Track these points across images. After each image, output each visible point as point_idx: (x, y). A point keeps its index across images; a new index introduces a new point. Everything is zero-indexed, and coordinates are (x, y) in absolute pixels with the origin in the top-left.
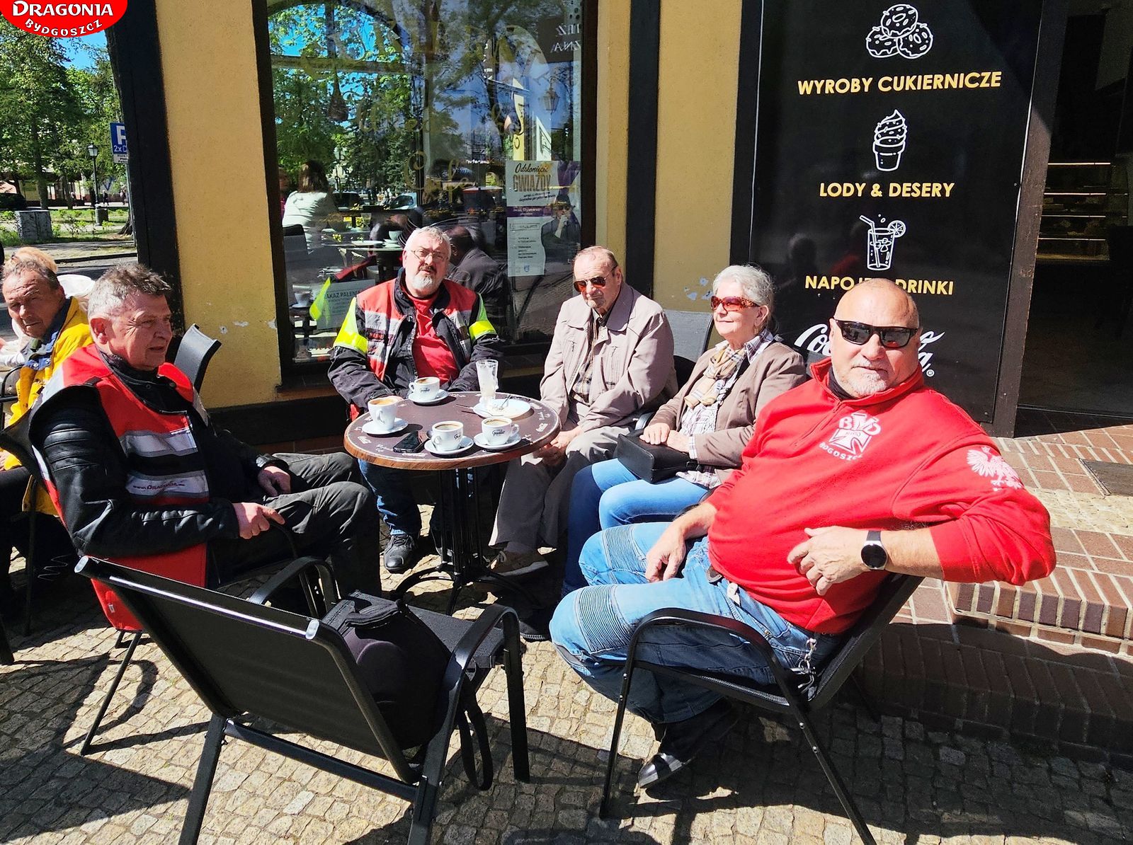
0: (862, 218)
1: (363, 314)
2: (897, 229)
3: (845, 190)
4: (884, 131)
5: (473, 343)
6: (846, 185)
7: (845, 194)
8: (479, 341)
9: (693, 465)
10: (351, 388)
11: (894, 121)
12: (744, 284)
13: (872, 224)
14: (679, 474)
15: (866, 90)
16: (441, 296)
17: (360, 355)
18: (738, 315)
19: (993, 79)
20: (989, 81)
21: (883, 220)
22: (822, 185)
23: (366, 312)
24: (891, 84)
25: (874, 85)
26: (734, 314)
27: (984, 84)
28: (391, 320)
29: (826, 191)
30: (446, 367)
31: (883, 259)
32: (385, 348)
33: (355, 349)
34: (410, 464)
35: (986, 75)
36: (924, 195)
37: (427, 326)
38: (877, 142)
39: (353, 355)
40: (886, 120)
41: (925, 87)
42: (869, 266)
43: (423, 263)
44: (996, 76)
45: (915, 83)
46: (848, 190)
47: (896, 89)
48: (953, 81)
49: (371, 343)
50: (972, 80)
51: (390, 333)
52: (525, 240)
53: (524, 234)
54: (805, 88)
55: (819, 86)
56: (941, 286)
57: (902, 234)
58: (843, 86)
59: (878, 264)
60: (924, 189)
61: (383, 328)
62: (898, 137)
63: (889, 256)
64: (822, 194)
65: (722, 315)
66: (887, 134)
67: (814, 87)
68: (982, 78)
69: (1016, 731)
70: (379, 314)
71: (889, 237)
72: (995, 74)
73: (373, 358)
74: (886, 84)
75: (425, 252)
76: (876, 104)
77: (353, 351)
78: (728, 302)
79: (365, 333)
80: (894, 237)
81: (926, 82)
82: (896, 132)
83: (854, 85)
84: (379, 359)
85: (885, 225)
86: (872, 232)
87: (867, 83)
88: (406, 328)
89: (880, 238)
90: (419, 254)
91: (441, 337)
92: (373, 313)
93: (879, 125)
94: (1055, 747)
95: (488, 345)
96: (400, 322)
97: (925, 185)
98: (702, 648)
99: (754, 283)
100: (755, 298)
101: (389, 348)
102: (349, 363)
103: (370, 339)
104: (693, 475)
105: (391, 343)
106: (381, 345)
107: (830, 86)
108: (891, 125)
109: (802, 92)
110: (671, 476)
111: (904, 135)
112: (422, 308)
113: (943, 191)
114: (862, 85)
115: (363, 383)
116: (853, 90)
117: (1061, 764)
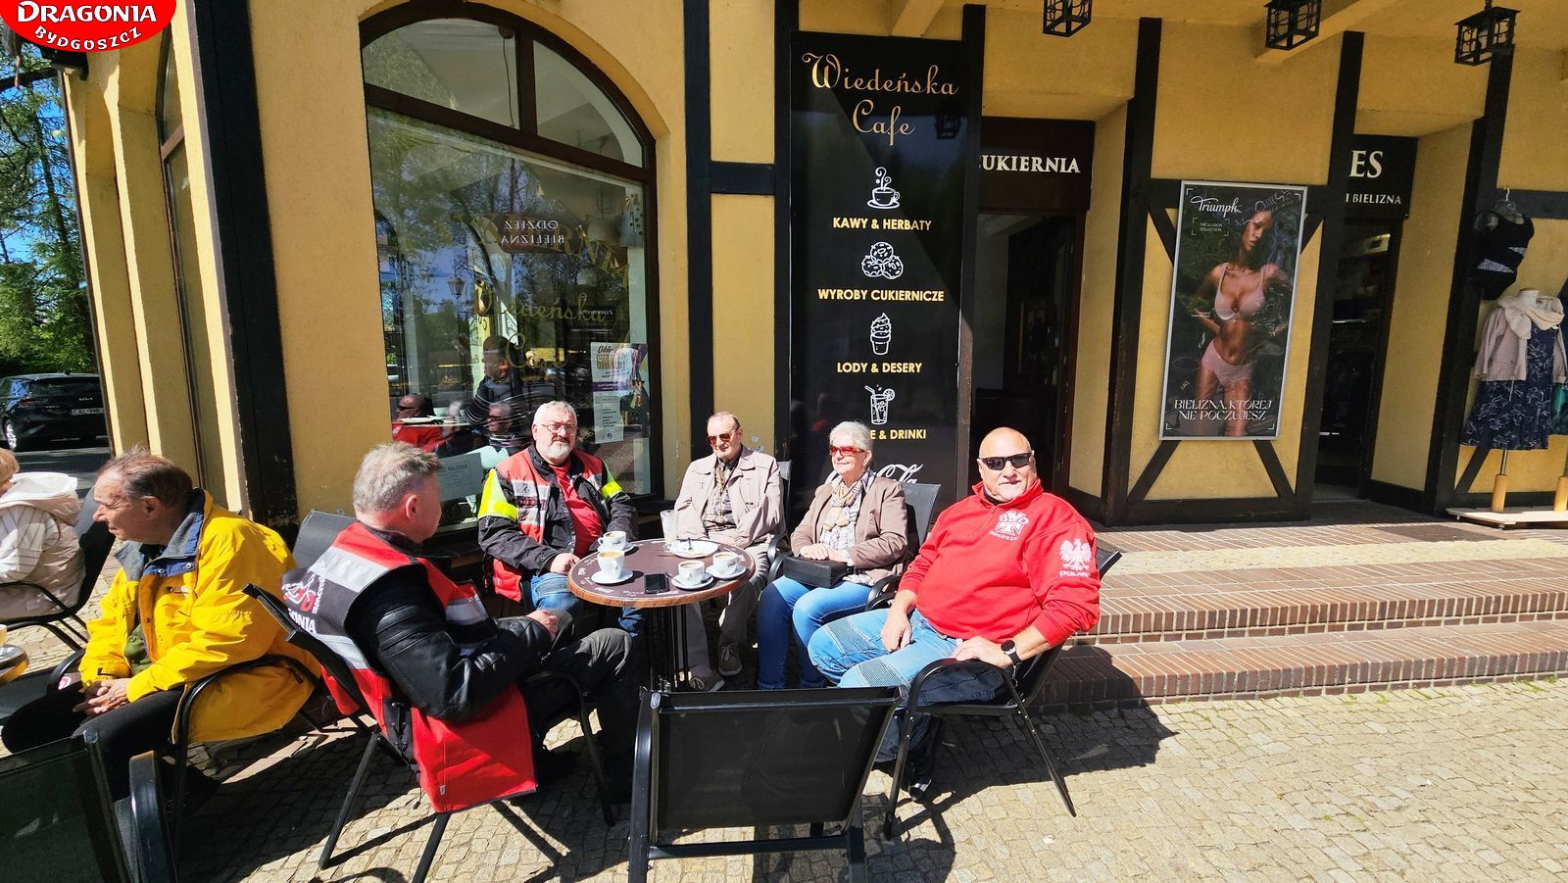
0: (867, 387)
1: (509, 483)
2: (889, 395)
3: (855, 367)
4: (878, 326)
5: (609, 502)
6: (854, 364)
7: (854, 371)
8: (613, 500)
9: (851, 571)
10: (515, 554)
11: (883, 321)
12: (854, 436)
13: (873, 391)
14: (845, 578)
15: (864, 298)
16: (574, 464)
17: (512, 522)
18: (851, 459)
19: (939, 296)
20: (937, 297)
21: (880, 389)
22: (839, 364)
23: (513, 482)
24: (879, 295)
25: (869, 295)
26: (849, 458)
27: (934, 299)
28: (539, 486)
29: (841, 368)
30: (595, 525)
31: (881, 417)
32: (539, 513)
33: (507, 517)
34: (672, 601)
35: (935, 293)
36: (905, 371)
37: (568, 490)
38: (873, 335)
39: (508, 523)
40: (878, 320)
41: (901, 299)
42: (873, 421)
43: (555, 435)
44: (941, 294)
45: (894, 295)
46: (857, 368)
47: (883, 299)
48: (919, 296)
49: (523, 510)
50: (928, 296)
51: (541, 498)
52: (606, 411)
53: (606, 405)
54: (823, 294)
55: (833, 294)
56: (919, 432)
57: (894, 396)
58: (848, 294)
59: (878, 420)
60: (904, 367)
61: (532, 494)
62: (886, 331)
63: (885, 414)
64: (839, 371)
65: (839, 459)
66: (879, 329)
67: (830, 294)
68: (933, 295)
69: (1071, 703)
70: (526, 482)
71: (884, 400)
72: (940, 292)
73: (524, 523)
74: (876, 295)
75: (557, 425)
76: (872, 309)
77: (506, 519)
78: (844, 449)
79: (513, 501)
80: (887, 400)
81: (901, 295)
82: (885, 328)
83: (856, 295)
84: (534, 523)
85: (882, 392)
86: (873, 397)
87: (864, 293)
88: (554, 493)
89: (879, 401)
90: (551, 428)
91: (584, 499)
92: (520, 481)
93: (874, 323)
94: (1091, 707)
95: (624, 502)
96: (548, 487)
97: (905, 364)
98: (953, 686)
99: (861, 435)
100: (863, 446)
101: (543, 513)
102: (505, 530)
103: (521, 506)
104: (854, 578)
105: (545, 506)
106: (534, 510)
107: (840, 294)
108: (881, 323)
109: (821, 297)
110: (841, 581)
111: (890, 331)
112: (562, 474)
113: (915, 369)
114: (861, 294)
115: (529, 547)
116: (856, 298)
117: (1098, 715)
